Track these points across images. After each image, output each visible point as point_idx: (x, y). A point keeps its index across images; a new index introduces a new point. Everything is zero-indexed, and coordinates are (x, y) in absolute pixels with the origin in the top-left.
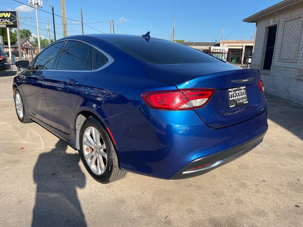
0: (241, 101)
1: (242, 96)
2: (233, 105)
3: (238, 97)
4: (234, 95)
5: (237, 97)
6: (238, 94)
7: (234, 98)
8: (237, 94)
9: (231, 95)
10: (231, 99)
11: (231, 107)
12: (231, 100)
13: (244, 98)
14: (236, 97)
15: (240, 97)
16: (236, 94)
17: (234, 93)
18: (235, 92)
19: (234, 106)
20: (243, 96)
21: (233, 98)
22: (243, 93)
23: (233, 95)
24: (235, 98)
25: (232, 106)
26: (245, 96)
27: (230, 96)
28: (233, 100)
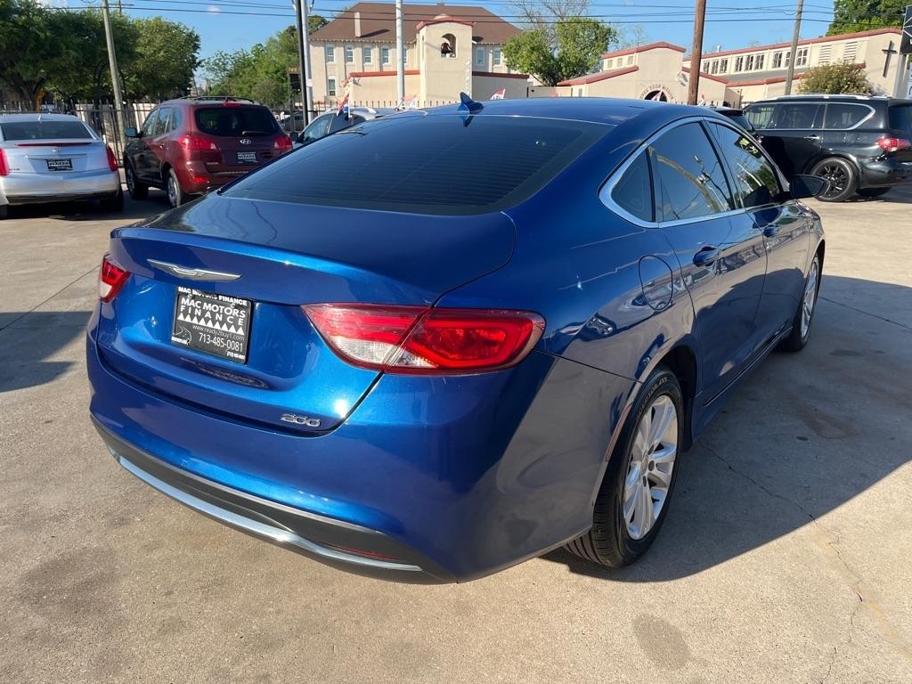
0: (217, 342)
1: (225, 328)
2: (183, 338)
3: (210, 324)
4: (196, 310)
5: (202, 322)
6: (213, 314)
7: (192, 319)
8: (208, 315)
9: (187, 307)
10: (181, 317)
11: (173, 339)
12: (183, 322)
13: (232, 337)
14: (199, 321)
15: (217, 326)
16: (204, 312)
17: (199, 304)
18: (201, 305)
19: (185, 342)
20: (232, 330)
21: (188, 319)
22: (235, 320)
23: (193, 309)
24: (195, 321)
25: (179, 340)
26: (241, 332)
27: (182, 308)
28: (189, 326)
